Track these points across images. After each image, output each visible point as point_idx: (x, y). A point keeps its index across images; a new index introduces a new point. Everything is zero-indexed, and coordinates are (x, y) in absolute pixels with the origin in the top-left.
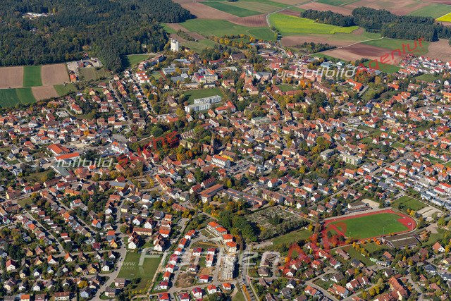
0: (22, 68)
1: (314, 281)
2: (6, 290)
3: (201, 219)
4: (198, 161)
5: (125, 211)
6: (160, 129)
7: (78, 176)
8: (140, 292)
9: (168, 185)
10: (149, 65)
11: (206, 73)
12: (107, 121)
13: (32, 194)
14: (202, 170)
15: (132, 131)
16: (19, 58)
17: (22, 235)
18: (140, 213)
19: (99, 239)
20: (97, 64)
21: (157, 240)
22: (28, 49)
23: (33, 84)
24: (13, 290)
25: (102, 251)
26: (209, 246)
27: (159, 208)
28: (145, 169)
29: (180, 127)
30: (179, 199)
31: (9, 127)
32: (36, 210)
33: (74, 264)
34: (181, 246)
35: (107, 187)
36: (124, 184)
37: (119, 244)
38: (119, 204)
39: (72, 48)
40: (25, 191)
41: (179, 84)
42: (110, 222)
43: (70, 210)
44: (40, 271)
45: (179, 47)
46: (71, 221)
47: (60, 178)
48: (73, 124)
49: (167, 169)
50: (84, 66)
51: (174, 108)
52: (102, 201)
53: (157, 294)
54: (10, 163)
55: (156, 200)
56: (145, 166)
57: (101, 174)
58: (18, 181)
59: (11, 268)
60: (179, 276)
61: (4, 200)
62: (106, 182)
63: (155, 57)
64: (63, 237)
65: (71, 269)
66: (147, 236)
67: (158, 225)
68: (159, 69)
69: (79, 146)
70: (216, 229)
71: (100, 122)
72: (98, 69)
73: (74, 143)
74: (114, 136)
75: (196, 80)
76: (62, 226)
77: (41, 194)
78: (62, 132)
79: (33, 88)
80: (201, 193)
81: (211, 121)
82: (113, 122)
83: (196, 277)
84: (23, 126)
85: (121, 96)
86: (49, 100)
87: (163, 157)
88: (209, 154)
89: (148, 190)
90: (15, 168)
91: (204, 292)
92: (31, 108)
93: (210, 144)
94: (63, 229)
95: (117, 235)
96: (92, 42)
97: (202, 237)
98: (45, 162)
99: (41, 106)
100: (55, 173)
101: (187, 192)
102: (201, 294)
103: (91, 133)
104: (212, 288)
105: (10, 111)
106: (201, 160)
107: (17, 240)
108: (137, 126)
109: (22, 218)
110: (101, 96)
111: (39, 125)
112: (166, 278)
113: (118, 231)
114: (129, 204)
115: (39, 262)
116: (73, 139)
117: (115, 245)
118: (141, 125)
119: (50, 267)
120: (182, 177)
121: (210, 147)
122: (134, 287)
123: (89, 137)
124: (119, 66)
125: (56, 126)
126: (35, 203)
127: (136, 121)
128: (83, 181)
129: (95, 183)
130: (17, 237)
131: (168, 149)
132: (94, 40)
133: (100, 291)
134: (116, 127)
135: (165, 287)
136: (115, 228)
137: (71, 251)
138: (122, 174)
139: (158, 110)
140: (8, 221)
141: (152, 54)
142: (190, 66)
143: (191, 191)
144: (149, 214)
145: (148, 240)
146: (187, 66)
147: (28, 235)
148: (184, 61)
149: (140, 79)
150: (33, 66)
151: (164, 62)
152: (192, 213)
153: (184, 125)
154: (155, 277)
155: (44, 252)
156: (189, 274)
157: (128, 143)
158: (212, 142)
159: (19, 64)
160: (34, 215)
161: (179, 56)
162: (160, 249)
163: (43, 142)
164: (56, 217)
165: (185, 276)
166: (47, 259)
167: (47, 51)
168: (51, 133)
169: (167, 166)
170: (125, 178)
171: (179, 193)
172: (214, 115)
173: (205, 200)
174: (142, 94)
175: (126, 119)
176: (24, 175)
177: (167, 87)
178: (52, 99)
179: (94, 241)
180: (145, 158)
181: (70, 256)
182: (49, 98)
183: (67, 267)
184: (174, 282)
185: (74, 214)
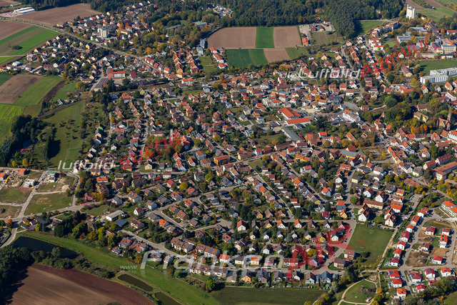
0: (255, 28)
2: (236, 250)
3: (435, 197)
4: (434, 136)
5: (355, 181)
6: (394, 99)
7: (309, 142)
8: (370, 266)
9: (401, 158)
10: (383, 32)
11: (444, 43)
12: (338, 88)
13: (263, 156)
14: (437, 145)
15: (364, 99)
16: (252, 18)
17: (253, 197)
18: (371, 185)
19: (329, 209)
20: (330, 29)
21: (388, 214)
22: (262, 10)
23: (265, 45)
24: (242, 250)
25: (331, 220)
26: (443, 226)
27: (391, 181)
28: (377, 140)
29: (415, 98)
30: (411, 174)
31: (241, 87)
32: (266, 173)
33: (303, 230)
34: (413, 223)
35: (337, 156)
36: (355, 154)
37: (349, 215)
38: (350, 174)
39: (305, 11)
40: (256, 153)
41: (414, 53)
42: (340, 191)
43: (299, 175)
44: (270, 234)
45: (416, 14)
46: (301, 187)
47: (291, 142)
48: (304, 89)
49: (400, 141)
50: (317, 30)
51: (408, 78)
52: (332, 169)
53: (387, 271)
54: (242, 123)
55: (387, 173)
56: (376, 136)
57: (332, 141)
58: (249, 143)
59: (241, 228)
60: (410, 254)
61: (236, 160)
62: (337, 150)
63: (390, 24)
64: (292, 203)
65: (301, 236)
66: (378, 210)
67: (390, 199)
68: (393, 37)
69: (310, 111)
70: (451, 209)
71: (332, 89)
72: (330, 33)
73: (304, 108)
74: (346, 103)
75: (433, 50)
76: (292, 191)
77: (272, 157)
78: (293, 96)
79: (265, 49)
80: (435, 169)
81: (448, 95)
82: (345, 89)
83: (429, 257)
84: (255, 87)
85: (353, 62)
86: (281, 63)
87: (395, 129)
88: (445, 128)
89: (379, 162)
90: (246, 129)
91: (437, 274)
92: (263, 70)
93: (446, 119)
94: (293, 194)
95: (347, 205)
96: (325, 5)
97: (435, 216)
98: (275, 125)
99: (273, 68)
100: (286, 137)
101: (420, 167)
102: (434, 275)
103: (322, 98)
104: (446, 271)
105: (243, 71)
106: (436, 135)
107: (248, 201)
108: (370, 95)
109: (253, 180)
110: (333, 62)
111: (271, 88)
112: (397, 255)
113: (348, 201)
114: (360, 174)
115: (269, 226)
116: (304, 104)
117: (345, 216)
118: (374, 94)
119: (279, 232)
120: (416, 152)
121: (447, 122)
122: (364, 261)
123: (320, 103)
124: (352, 31)
125: (287, 89)
126: (266, 165)
127: (368, 89)
128: (313, 147)
129: (326, 150)
130: (248, 198)
131: (401, 121)
132: (327, 4)
133: (328, 261)
134: (348, 94)
135: (396, 264)
136: (345, 198)
137: (300, 218)
138: (353, 144)
139: (392, 80)
140: (239, 181)
141: (386, 20)
142: (427, 35)
143: (425, 167)
144: (380, 187)
145: (379, 214)
146: (423, 35)
147: (258, 197)
148: (420, 29)
149: (374, 46)
150: (266, 27)
151: (399, 30)
152: (426, 189)
153: (419, 97)
154: (385, 252)
155: (274, 216)
156: (421, 253)
157: (360, 112)
158: (449, 116)
159: (252, 25)
160: (264, 177)
161: (415, 23)
162: (391, 224)
163: (274, 105)
164: (286, 182)
165: (417, 255)
166: (276, 223)
167: (280, 13)
168: (282, 96)
169: (400, 139)
170: (357, 147)
171: (413, 168)
172: (451, 88)
173: (439, 177)
174: (375, 61)
175: (358, 86)
176: (255, 137)
177: (401, 56)
178: (284, 61)
179: (323, 210)
180: (377, 128)
181: (300, 222)
182: (281, 60)
183: (296, 233)
184: (405, 259)
185: (303, 180)
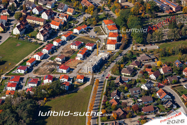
1: (173, 87)
18: (46, 4)
21: (42, 29)
34: (64, 38)
53: (11, 77)
60: (44, 64)
66: (38, 26)
67: (56, 16)
70: (107, 27)
83: (59, 67)
97: (92, 33)
112: (28, 64)
135: (23, 72)
136: (12, 15)
144: (54, 6)
154: (21, 62)
156: (54, 63)
162: (42, 38)
184: (35, 68)
